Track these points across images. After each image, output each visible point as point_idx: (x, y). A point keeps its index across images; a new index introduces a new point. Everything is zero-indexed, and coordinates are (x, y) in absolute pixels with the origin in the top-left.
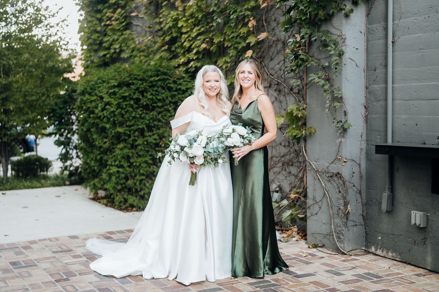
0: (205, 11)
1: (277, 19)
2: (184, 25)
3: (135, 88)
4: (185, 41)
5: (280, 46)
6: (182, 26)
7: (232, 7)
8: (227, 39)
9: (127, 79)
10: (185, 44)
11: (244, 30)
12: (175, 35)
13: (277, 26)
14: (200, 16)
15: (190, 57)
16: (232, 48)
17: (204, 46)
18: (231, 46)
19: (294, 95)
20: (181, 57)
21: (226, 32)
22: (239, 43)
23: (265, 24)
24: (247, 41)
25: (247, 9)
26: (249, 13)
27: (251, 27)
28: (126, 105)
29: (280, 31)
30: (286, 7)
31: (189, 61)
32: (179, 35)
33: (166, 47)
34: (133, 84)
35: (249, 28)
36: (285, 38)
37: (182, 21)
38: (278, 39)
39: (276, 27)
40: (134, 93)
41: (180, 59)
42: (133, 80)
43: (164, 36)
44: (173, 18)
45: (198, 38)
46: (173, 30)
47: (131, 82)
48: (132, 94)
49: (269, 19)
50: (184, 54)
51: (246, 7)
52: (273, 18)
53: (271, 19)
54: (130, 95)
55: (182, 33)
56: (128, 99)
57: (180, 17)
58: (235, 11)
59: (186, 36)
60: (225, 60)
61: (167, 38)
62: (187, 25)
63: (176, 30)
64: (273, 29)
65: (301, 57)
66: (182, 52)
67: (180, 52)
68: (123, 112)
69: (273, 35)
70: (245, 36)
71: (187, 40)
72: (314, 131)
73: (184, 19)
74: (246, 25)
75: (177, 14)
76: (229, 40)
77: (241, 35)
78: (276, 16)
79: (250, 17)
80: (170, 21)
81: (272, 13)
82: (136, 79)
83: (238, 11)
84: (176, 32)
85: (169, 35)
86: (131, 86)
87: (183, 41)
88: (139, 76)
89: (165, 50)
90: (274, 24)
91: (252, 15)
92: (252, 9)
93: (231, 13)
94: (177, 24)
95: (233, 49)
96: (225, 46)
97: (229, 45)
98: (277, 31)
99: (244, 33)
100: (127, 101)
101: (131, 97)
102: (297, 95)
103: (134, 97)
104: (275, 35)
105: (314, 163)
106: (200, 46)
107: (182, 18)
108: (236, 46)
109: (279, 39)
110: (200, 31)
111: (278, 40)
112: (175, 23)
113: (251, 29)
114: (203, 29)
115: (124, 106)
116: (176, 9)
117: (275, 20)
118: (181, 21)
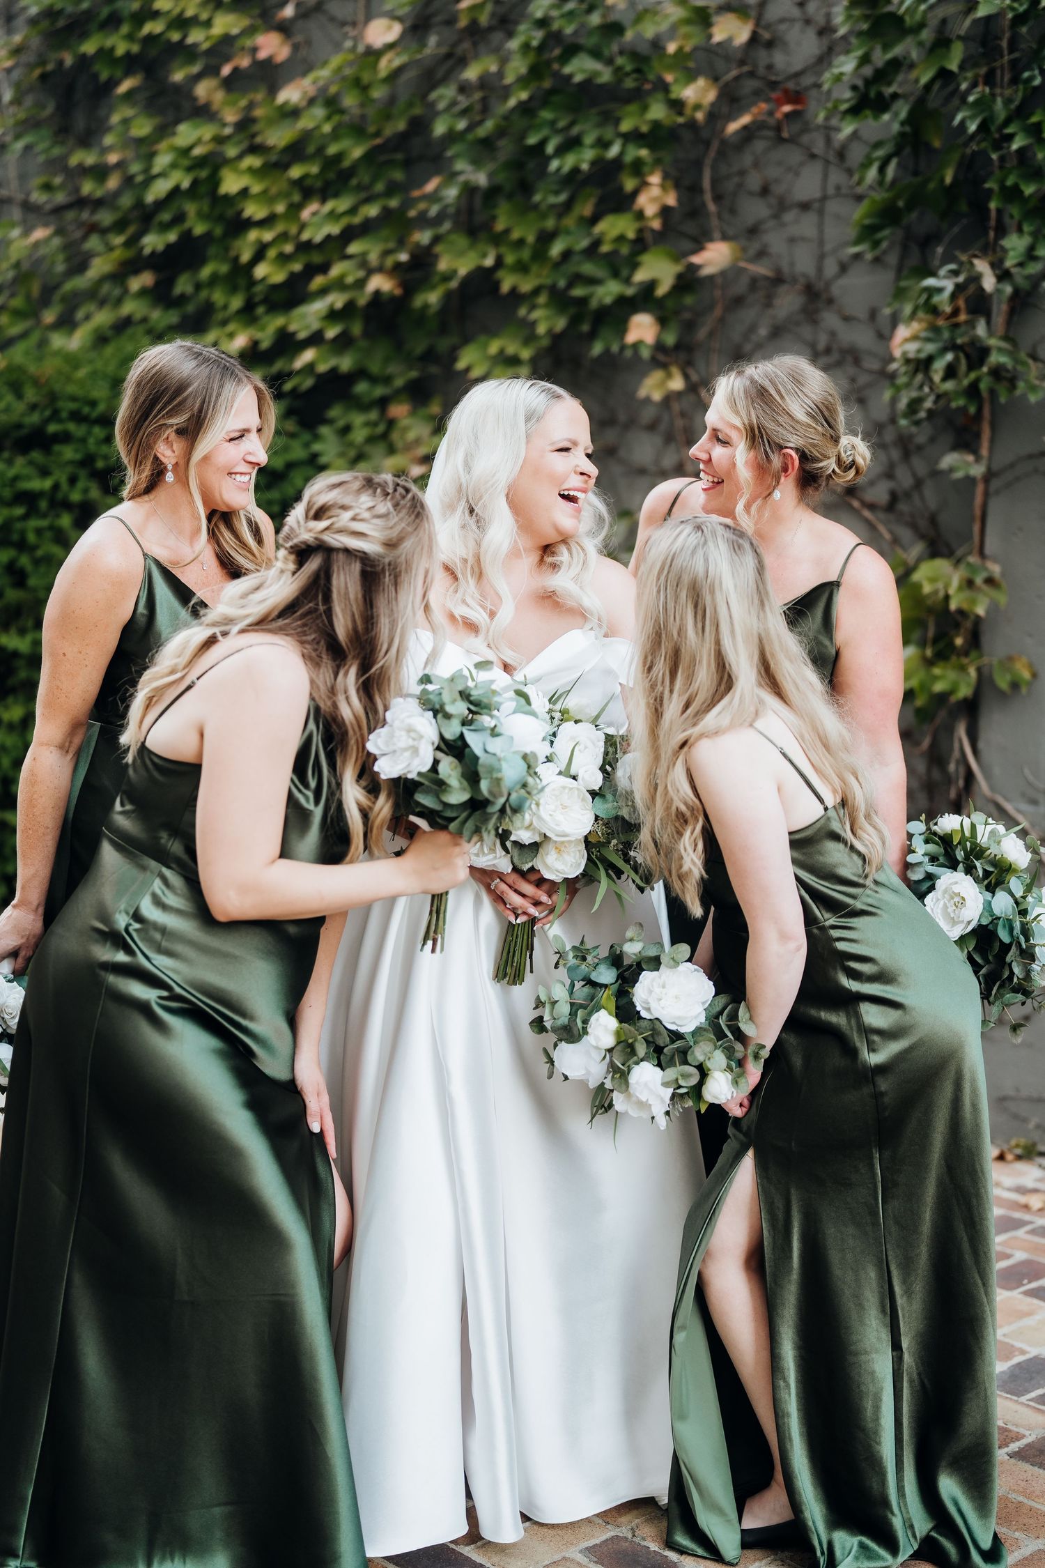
0: (377, 134)
1: (778, 189)
2: (256, 188)
3: (78, 456)
4: (259, 255)
5: (788, 302)
6: (244, 192)
7: (553, 123)
8: (510, 259)
9: (35, 418)
10: (261, 271)
11: (614, 227)
12: (199, 229)
13: (776, 216)
14: (357, 152)
15: (292, 328)
16: (542, 299)
17: (380, 283)
18: (536, 292)
19: (867, 513)
20: (231, 327)
21: (507, 231)
22: (593, 281)
23: (712, 207)
24: (640, 276)
25: (634, 137)
26: (644, 153)
27: (655, 216)
28: (39, 532)
29: (792, 240)
30: (828, 140)
31: (287, 344)
32: (218, 231)
33: (144, 279)
34: (65, 438)
35: (640, 215)
36: (820, 269)
37: (242, 173)
38: (778, 271)
39: (771, 223)
40: (73, 480)
41: (231, 336)
42: (60, 421)
43: (131, 230)
44: (198, 151)
45: (353, 248)
46: (191, 208)
47: (52, 428)
48: (64, 485)
49: (730, 186)
50: (248, 314)
51: (625, 126)
52: (754, 181)
53: (740, 186)
54: (56, 487)
55: (241, 225)
56: (43, 505)
57: (232, 152)
58: (572, 144)
59: (268, 236)
60: (502, 351)
61: (152, 242)
62: (265, 192)
63: (206, 208)
64: (753, 231)
65: (995, 358)
66: (237, 303)
67: (225, 307)
68: (24, 561)
69: (752, 252)
70: (625, 250)
71: (272, 253)
72: (1026, 675)
73: (253, 161)
74: (621, 203)
75: (219, 140)
76: (522, 268)
77: (605, 248)
78: (772, 172)
79: (651, 173)
80: (174, 166)
81: (747, 159)
82: (76, 416)
83: (589, 139)
84: (201, 216)
85: (165, 227)
86: (57, 448)
87: (246, 257)
88: (93, 404)
89: (143, 292)
90: (754, 210)
91: (658, 162)
92: (656, 137)
93: (550, 149)
94: (214, 181)
95: (546, 306)
96: (505, 287)
97: (526, 286)
98: (775, 240)
99: (621, 238)
100: (44, 516)
101: (60, 496)
102: (881, 515)
103: (76, 497)
104: (761, 254)
105: (1025, 807)
106: (361, 284)
107: (240, 157)
108: (578, 292)
109: (786, 269)
110: (357, 220)
111: (778, 280)
112: (204, 174)
113: (656, 224)
114: (372, 211)
115: (31, 538)
116: (203, 112)
117: (765, 191)
118: (236, 171)
